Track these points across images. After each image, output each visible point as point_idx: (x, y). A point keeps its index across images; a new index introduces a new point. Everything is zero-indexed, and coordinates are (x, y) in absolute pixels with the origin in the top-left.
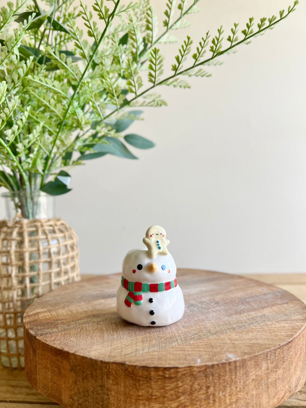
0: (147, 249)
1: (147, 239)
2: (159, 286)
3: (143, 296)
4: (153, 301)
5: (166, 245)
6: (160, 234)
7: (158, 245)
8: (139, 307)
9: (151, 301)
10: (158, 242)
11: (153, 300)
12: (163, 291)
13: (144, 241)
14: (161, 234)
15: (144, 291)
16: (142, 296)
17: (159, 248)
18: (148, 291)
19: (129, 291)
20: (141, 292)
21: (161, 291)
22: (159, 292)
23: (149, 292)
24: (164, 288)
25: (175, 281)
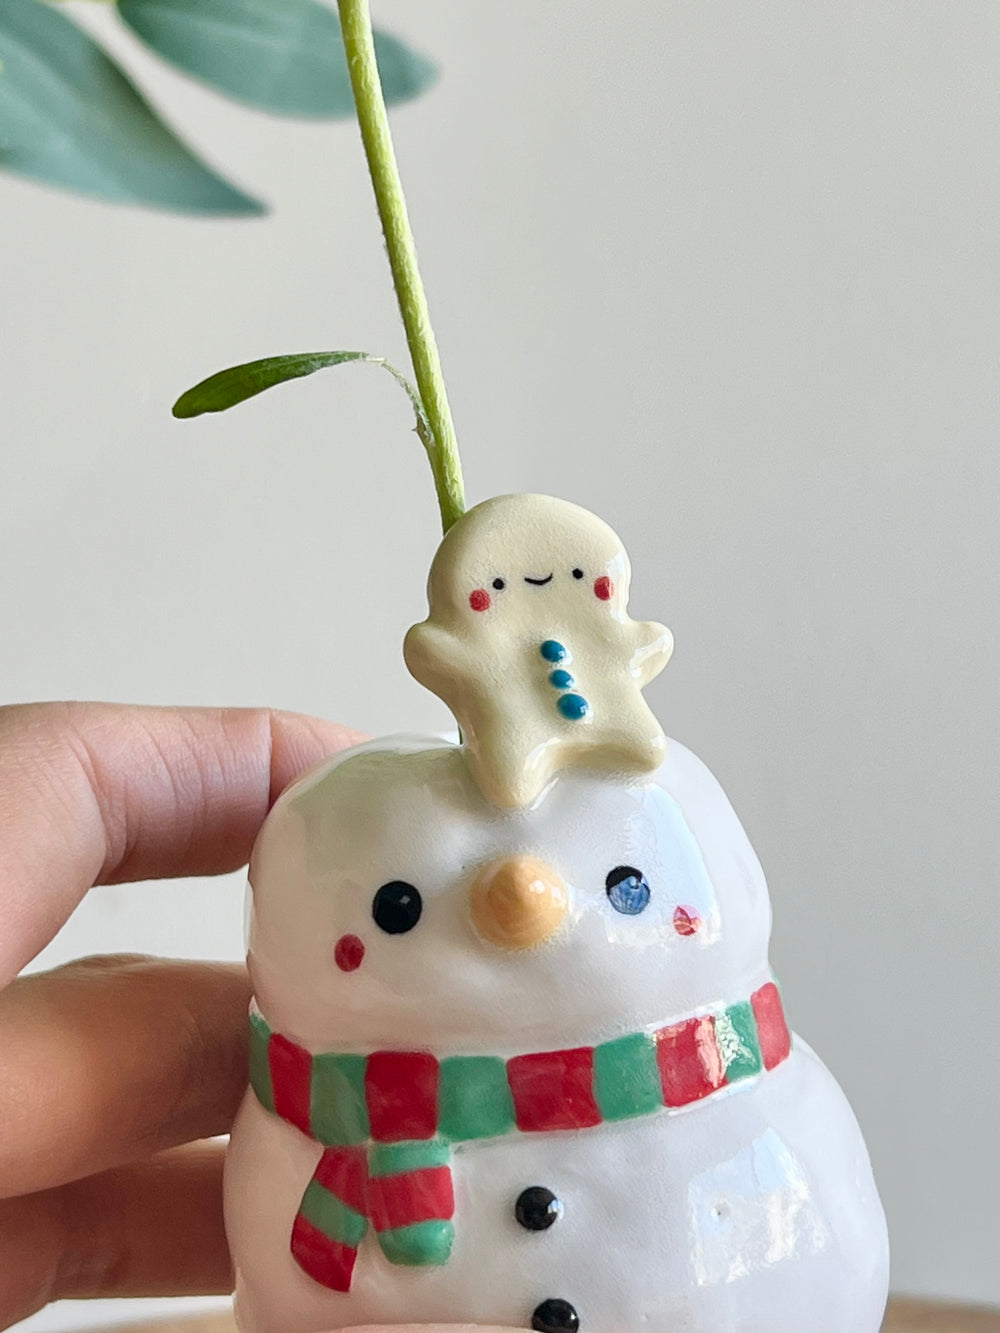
0: (448, 733)
1: (443, 641)
2: (599, 1065)
3: (454, 1175)
4: (554, 1215)
5: (635, 676)
6: (563, 579)
7: (559, 679)
8: (431, 1277)
9: (533, 1211)
10: (550, 651)
11: (553, 1207)
12: (648, 1108)
13: (418, 657)
14: (578, 574)
15: (461, 1132)
16: (447, 1170)
17: (571, 708)
18: (500, 1129)
19: (325, 1142)
20: (437, 1137)
21: (629, 1107)
22: (604, 1125)
23: (515, 1132)
24: (652, 1080)
25: (767, 1007)
